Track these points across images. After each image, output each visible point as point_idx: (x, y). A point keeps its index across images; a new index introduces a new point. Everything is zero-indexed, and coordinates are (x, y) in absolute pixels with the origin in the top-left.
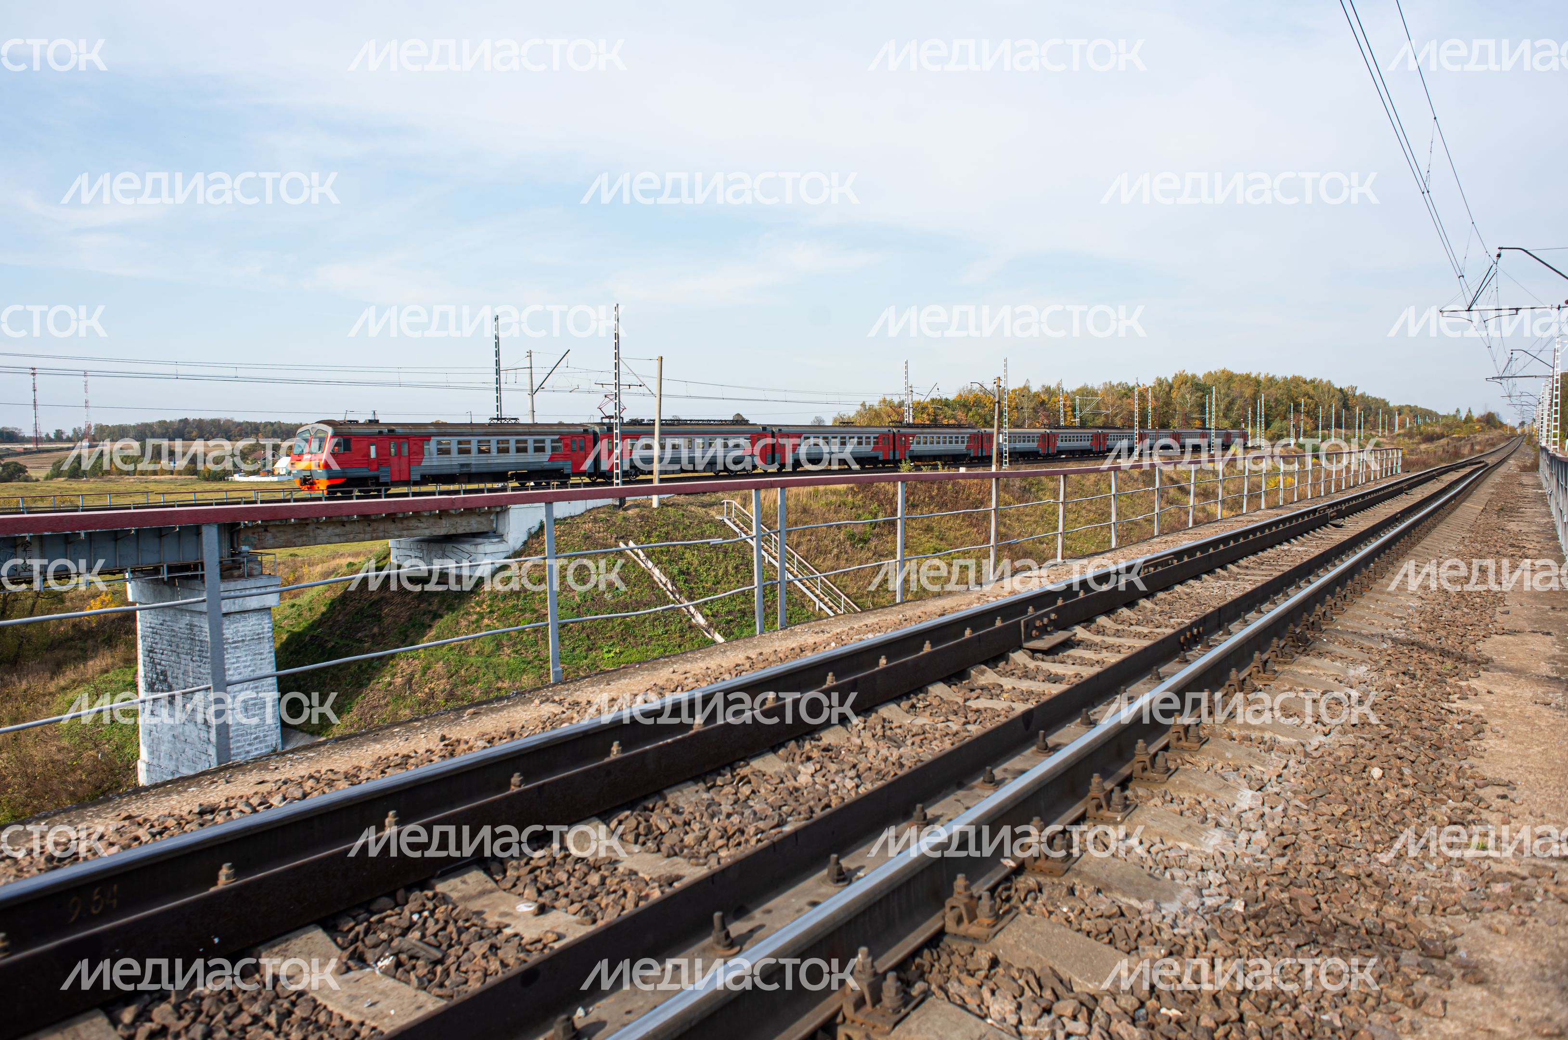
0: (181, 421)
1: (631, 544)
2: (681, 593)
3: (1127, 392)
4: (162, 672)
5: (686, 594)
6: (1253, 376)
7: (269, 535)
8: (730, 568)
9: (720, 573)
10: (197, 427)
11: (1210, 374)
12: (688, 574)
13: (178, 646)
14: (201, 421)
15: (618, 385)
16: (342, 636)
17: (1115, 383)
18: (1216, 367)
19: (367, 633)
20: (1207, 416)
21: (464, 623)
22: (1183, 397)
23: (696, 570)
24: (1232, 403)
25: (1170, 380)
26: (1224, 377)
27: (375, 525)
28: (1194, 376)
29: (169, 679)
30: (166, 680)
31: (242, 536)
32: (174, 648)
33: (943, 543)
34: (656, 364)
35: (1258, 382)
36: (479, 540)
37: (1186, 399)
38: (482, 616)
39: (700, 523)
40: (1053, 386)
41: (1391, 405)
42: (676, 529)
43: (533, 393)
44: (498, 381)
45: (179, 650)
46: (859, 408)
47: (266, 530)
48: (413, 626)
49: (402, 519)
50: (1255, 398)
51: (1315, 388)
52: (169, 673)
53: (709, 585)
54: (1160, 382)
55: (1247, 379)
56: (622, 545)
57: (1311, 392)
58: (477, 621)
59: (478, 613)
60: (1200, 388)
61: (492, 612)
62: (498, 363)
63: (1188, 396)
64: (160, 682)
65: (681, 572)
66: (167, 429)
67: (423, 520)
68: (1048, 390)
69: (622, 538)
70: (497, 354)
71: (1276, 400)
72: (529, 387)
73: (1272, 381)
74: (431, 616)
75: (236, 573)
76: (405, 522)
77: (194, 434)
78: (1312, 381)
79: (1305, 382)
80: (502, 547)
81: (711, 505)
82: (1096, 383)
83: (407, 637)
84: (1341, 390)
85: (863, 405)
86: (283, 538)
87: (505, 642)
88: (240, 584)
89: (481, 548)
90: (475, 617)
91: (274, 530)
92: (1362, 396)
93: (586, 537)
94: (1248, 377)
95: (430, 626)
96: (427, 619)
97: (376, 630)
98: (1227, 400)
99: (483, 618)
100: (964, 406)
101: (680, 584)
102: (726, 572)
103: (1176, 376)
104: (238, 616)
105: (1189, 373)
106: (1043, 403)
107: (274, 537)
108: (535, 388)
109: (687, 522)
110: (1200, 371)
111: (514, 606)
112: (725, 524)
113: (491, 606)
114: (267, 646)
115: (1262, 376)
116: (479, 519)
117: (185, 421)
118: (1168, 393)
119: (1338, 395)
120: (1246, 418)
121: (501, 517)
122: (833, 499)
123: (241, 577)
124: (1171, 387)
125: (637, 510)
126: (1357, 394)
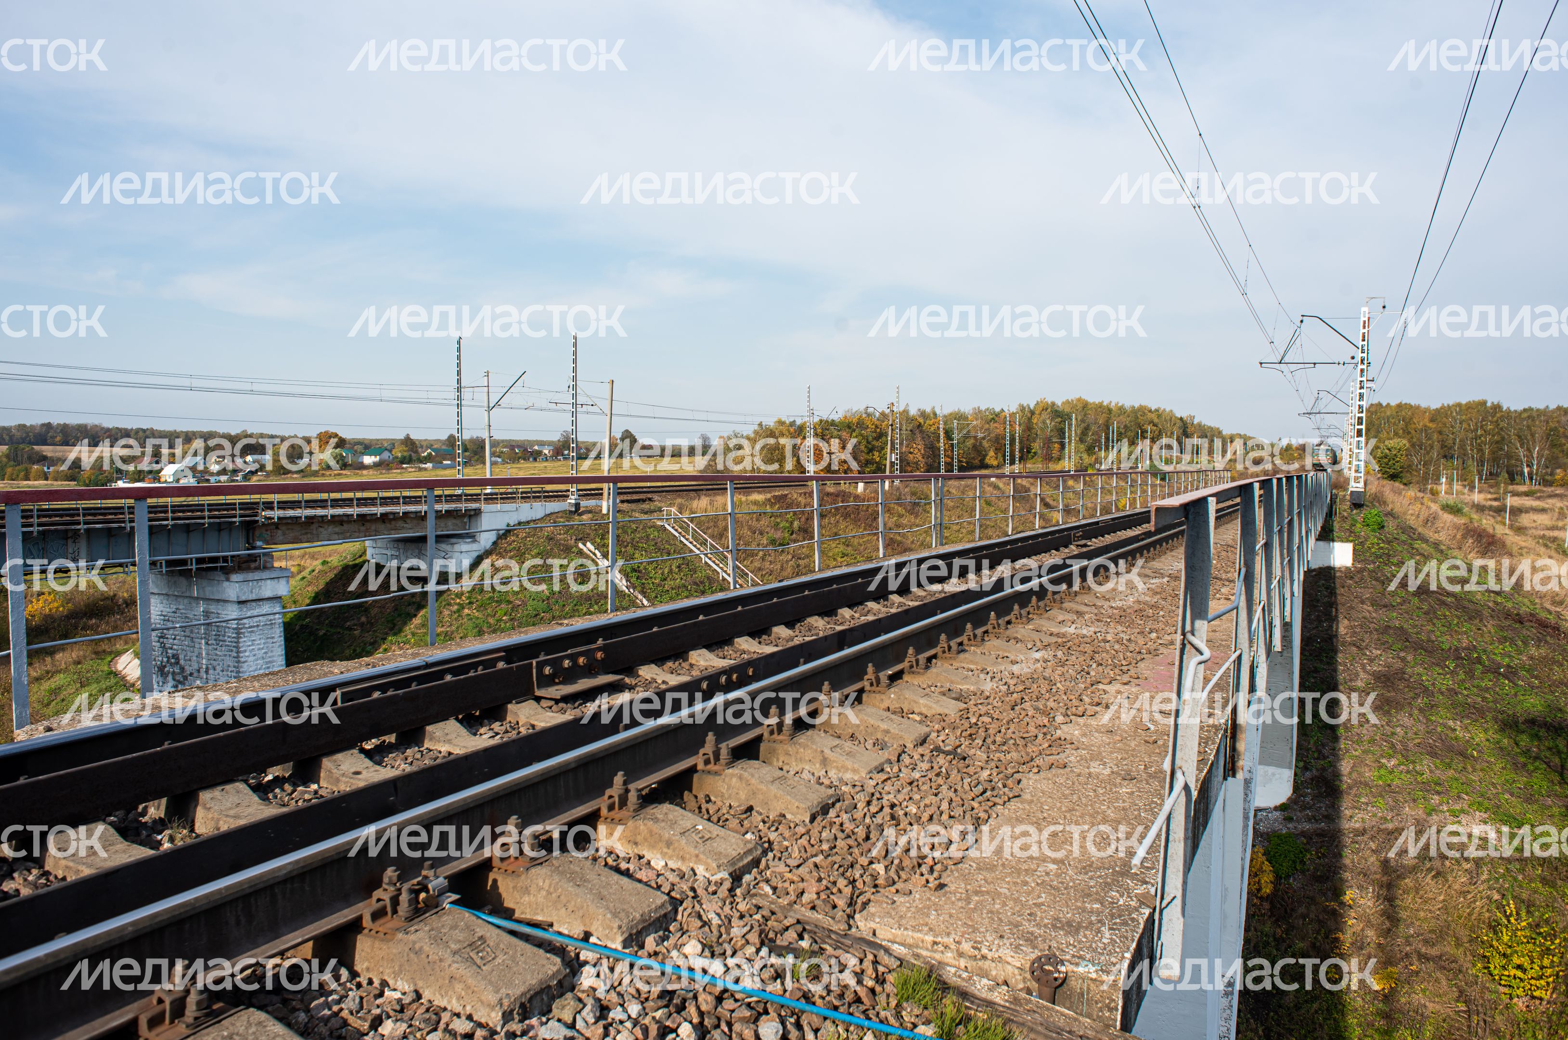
0: (43, 425)
1: (589, 544)
2: (634, 588)
3: (995, 417)
4: (174, 656)
5: (639, 588)
6: (1105, 404)
7: (280, 532)
8: (674, 567)
9: (666, 571)
10: (62, 431)
11: (1068, 402)
12: (640, 572)
13: (192, 632)
14: (65, 426)
15: (575, 405)
16: (331, 625)
17: (983, 408)
18: (1072, 396)
19: (355, 622)
20: (1067, 440)
21: (446, 612)
22: (1044, 422)
23: (645, 569)
24: (1087, 428)
25: (1032, 407)
26: (1080, 406)
27: (368, 525)
28: (1053, 404)
29: (182, 662)
30: (177, 663)
31: (257, 533)
32: (188, 633)
33: (850, 549)
34: (609, 386)
35: (1110, 410)
36: (453, 540)
37: (1045, 424)
38: (462, 607)
39: (644, 528)
40: (928, 410)
41: (1224, 433)
42: (625, 532)
43: (490, 409)
44: (459, 398)
45: (194, 635)
46: (756, 427)
47: (277, 528)
48: (400, 615)
49: (391, 520)
50: (1107, 427)
51: (1159, 416)
52: (181, 657)
53: (657, 581)
54: (1022, 408)
55: (1100, 408)
56: (581, 546)
57: (1156, 420)
58: (458, 611)
59: (459, 604)
60: (1059, 415)
61: (470, 603)
62: (459, 381)
63: (1048, 422)
64: (171, 664)
65: (634, 570)
66: (27, 433)
67: (408, 521)
68: (923, 414)
69: (581, 539)
70: (459, 373)
71: (1126, 426)
72: (486, 404)
73: (1121, 410)
74: (415, 606)
75: (253, 565)
76: (393, 523)
77: (58, 439)
78: (1157, 410)
79: (1150, 411)
80: (475, 546)
81: (652, 512)
82: (967, 408)
83: (395, 625)
84: (1181, 419)
85: (760, 425)
86: (291, 535)
87: (485, 629)
88: (257, 575)
89: (457, 547)
90: (456, 607)
91: (284, 528)
92: (1199, 425)
93: (550, 539)
94: (1100, 406)
95: (415, 616)
96: (411, 609)
97: (363, 619)
98: (1083, 425)
99: (463, 608)
100: (849, 427)
101: (633, 580)
102: (671, 571)
103: (1038, 403)
104: (254, 604)
105: (1049, 400)
106: (920, 426)
107: (284, 534)
108: (491, 405)
109: (634, 526)
110: (1059, 399)
111: (490, 598)
112: (665, 529)
113: (469, 598)
114: (278, 631)
115: (1113, 404)
116: (454, 521)
117: (48, 426)
118: (1030, 419)
119: (1179, 424)
120: (1100, 442)
121: (473, 520)
122: (755, 509)
123: (258, 568)
124: (1032, 413)
125: (590, 515)
126: (1195, 422)
